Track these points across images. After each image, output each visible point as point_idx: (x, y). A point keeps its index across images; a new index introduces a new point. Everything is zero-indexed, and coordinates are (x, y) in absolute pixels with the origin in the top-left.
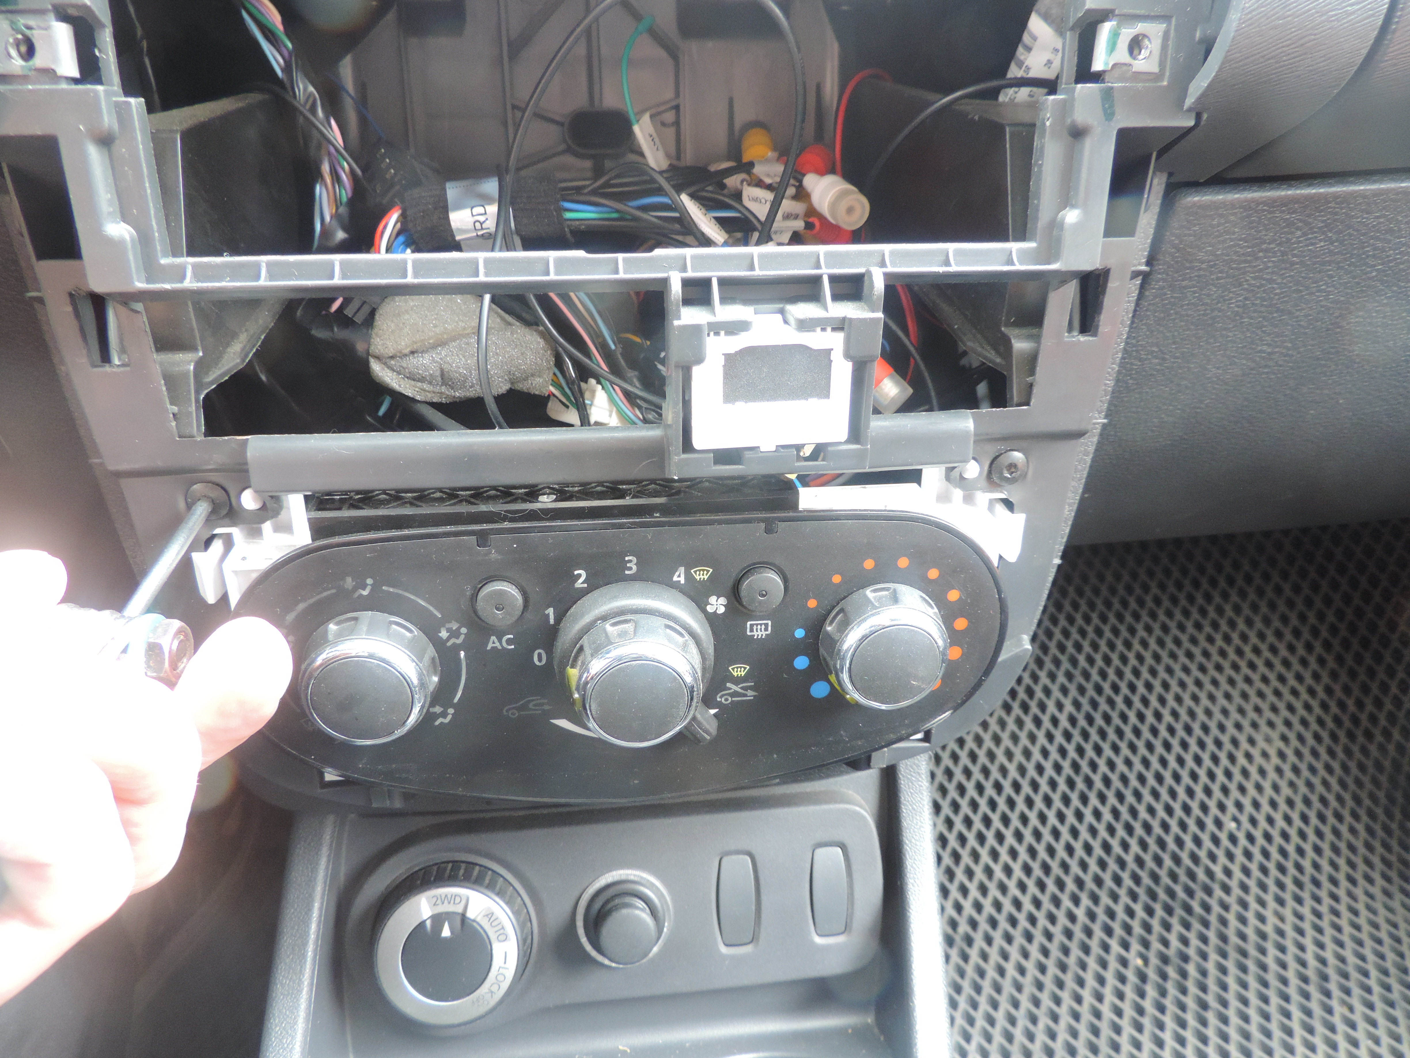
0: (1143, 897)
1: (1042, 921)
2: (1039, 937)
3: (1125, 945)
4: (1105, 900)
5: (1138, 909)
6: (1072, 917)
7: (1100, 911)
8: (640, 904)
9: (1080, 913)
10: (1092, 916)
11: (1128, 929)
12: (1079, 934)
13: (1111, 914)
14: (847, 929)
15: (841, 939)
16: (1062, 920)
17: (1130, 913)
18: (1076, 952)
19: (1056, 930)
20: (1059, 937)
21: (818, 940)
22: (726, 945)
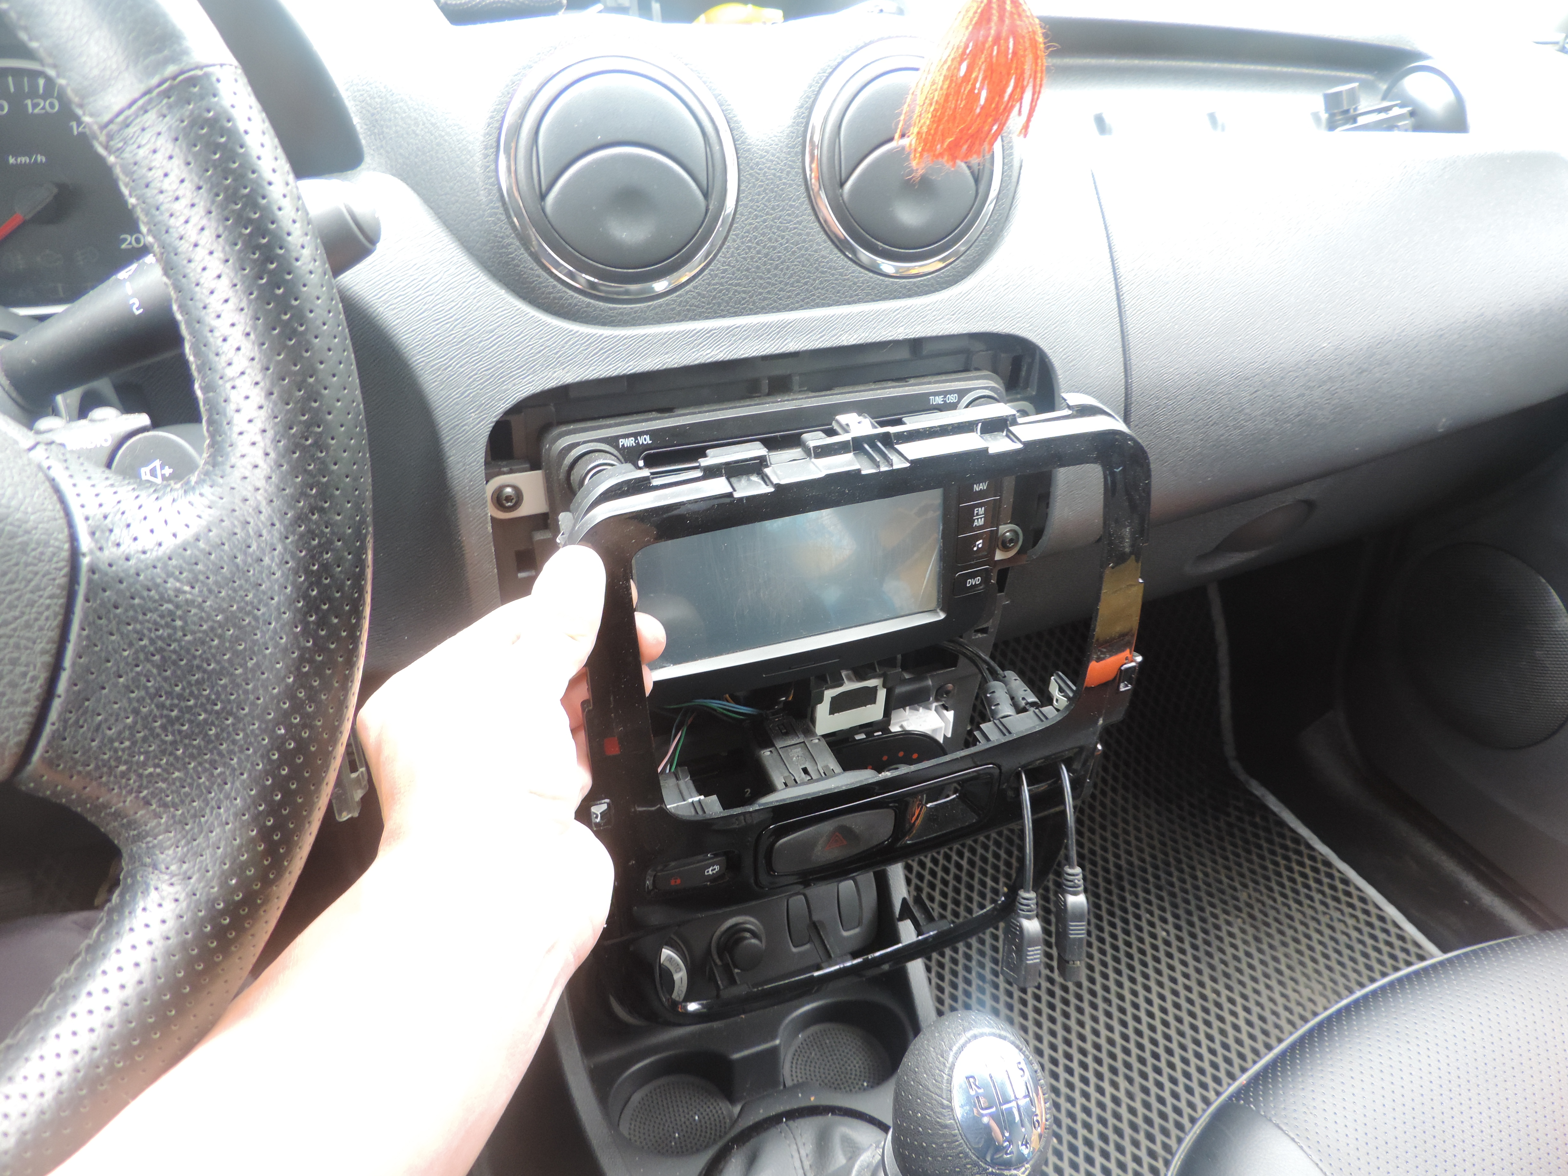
0: (1005, 844)
1: (940, 874)
2: (939, 885)
3: (996, 880)
4: (980, 851)
5: (1002, 853)
6: (959, 867)
7: (977, 859)
8: (748, 935)
9: (964, 863)
10: (972, 863)
11: (996, 868)
12: (965, 878)
13: (984, 860)
14: (859, 924)
15: (857, 930)
16: (953, 870)
17: (997, 856)
18: (964, 891)
19: (950, 878)
20: (952, 883)
21: (845, 934)
22: (795, 946)
